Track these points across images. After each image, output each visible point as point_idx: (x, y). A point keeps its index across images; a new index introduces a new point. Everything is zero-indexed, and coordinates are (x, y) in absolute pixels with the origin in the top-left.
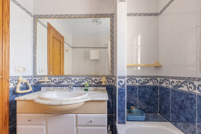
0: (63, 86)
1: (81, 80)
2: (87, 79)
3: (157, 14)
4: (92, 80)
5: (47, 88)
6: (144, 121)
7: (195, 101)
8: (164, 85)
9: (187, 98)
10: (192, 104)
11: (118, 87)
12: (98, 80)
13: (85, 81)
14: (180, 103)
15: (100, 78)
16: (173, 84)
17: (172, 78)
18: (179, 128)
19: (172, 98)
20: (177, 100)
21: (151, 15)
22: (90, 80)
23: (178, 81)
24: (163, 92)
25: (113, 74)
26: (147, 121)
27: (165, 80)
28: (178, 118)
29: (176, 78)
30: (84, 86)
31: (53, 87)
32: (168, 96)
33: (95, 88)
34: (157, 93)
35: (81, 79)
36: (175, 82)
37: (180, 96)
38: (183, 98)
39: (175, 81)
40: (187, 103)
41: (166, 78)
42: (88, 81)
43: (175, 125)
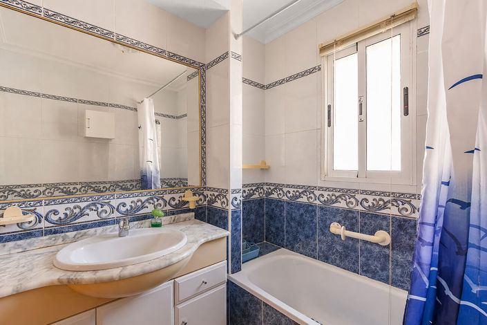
0: (84, 227)
1: (139, 204)
2: (152, 199)
3: (263, 87)
4: (165, 201)
5: (19, 242)
6: (258, 257)
7: (315, 214)
8: (275, 196)
9: (306, 211)
10: (312, 217)
11: (231, 208)
12: (177, 198)
13: (147, 204)
14: (298, 218)
15: (182, 195)
16: (288, 194)
17: (288, 186)
18: (297, 251)
19: (288, 213)
20: (294, 215)
21: (256, 85)
22: (161, 201)
23: (295, 190)
24: (273, 206)
25: (205, 183)
26: (262, 255)
27: (276, 188)
28: (295, 238)
29: (293, 186)
30: (145, 217)
31: (44, 238)
32: (281, 211)
33: (173, 216)
34: (263, 209)
35: (138, 202)
36: (291, 192)
37: (299, 210)
38: (302, 211)
39: (291, 190)
40: (307, 217)
41: (278, 187)
42: (156, 203)
43: (292, 249)
